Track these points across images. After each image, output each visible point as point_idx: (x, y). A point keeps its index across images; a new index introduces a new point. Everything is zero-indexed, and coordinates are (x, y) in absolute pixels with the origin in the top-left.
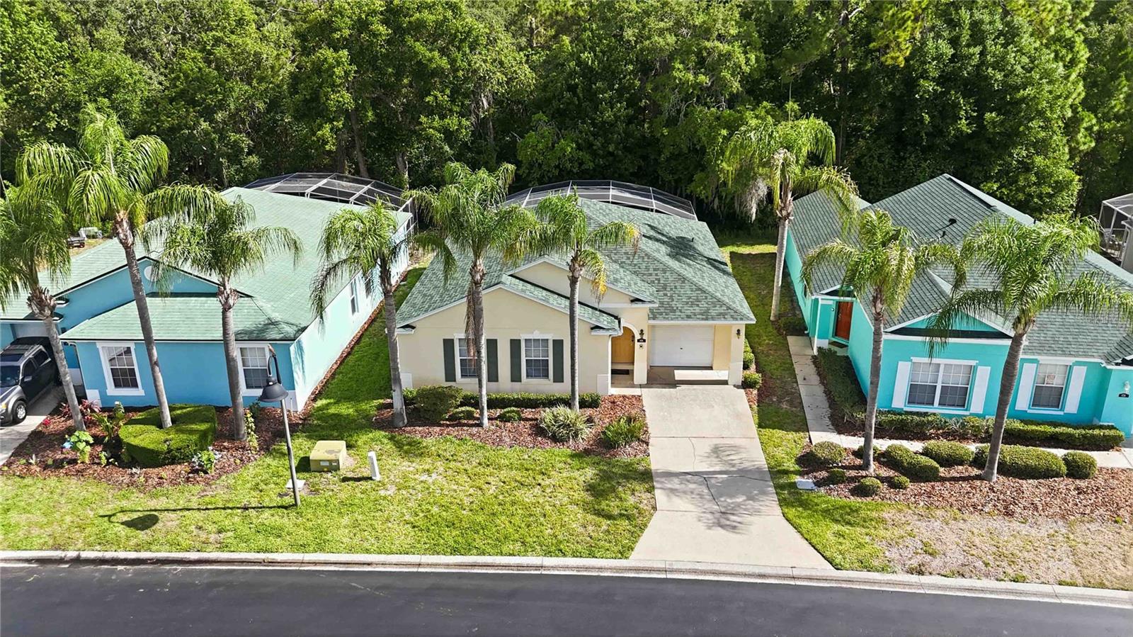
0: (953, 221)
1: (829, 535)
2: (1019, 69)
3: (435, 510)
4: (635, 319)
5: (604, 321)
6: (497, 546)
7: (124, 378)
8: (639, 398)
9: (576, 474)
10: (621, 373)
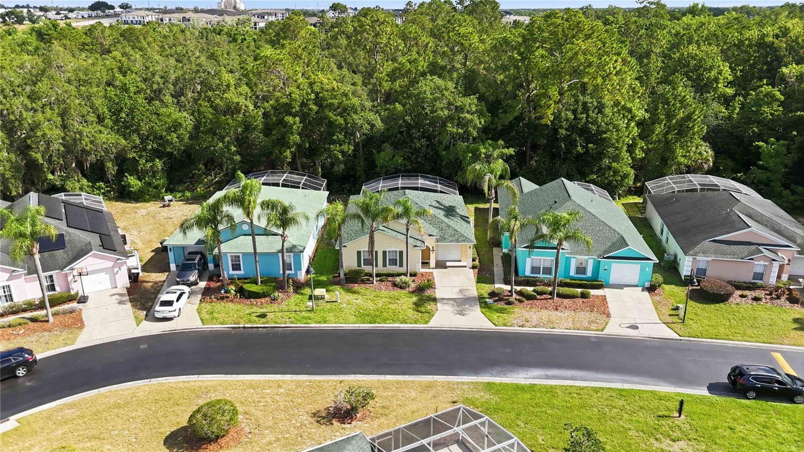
0: (556, 202)
1: (495, 317)
2: (603, 124)
3: (361, 311)
4: (430, 242)
5: (419, 244)
6: (385, 321)
7: (236, 267)
8: (432, 273)
9: (410, 299)
10: (425, 264)
